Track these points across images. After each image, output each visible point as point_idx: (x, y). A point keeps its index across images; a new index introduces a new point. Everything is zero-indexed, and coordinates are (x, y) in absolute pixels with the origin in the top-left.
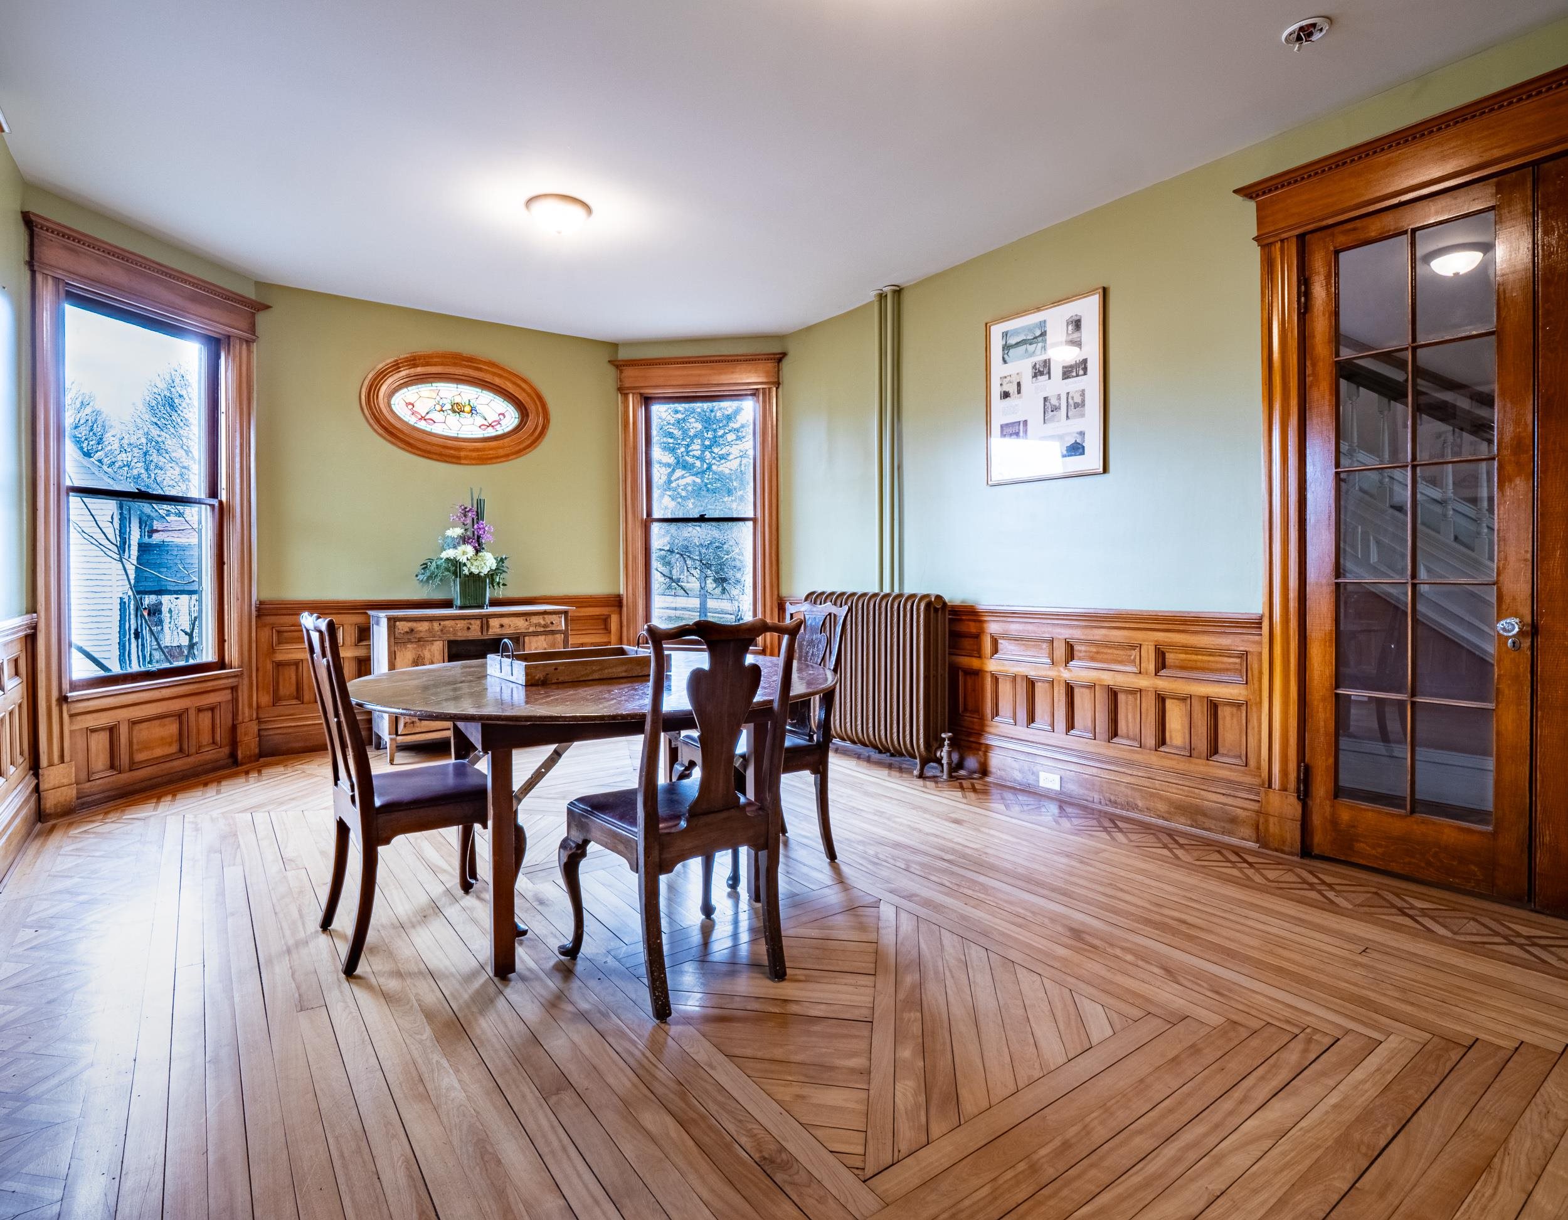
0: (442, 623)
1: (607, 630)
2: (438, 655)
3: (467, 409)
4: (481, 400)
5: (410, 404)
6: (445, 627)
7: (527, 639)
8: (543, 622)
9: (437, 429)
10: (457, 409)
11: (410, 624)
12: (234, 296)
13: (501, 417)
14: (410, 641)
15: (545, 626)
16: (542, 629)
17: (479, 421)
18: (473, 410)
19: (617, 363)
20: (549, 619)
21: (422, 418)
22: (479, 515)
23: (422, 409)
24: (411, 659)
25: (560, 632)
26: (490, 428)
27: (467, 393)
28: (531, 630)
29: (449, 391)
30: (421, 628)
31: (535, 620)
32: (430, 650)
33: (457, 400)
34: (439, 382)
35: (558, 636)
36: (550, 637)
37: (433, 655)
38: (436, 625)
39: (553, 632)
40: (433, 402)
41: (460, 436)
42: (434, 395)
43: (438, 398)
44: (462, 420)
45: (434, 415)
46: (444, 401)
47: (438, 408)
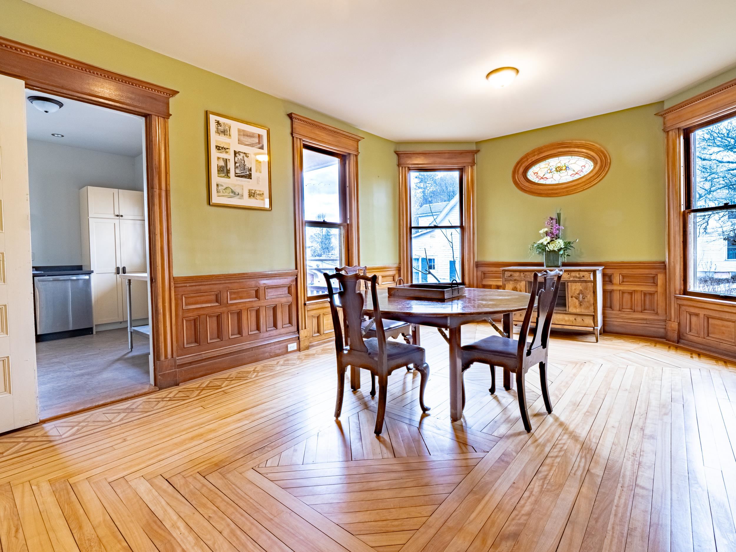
0: (525, 273)
1: (655, 284)
2: (523, 288)
3: (564, 168)
4: (571, 162)
5: (536, 173)
6: (526, 275)
7: (569, 284)
8: (578, 276)
9: (548, 182)
10: (559, 169)
11: (510, 273)
12: (465, 151)
13: (583, 167)
14: (511, 280)
15: (579, 278)
16: (578, 279)
17: (570, 172)
18: (567, 168)
19: (660, 114)
20: (582, 274)
21: (542, 178)
22: (558, 221)
23: (541, 174)
24: (512, 288)
25: (591, 281)
26: (577, 175)
27: (563, 160)
28: (571, 279)
29: (554, 162)
30: (515, 275)
31: (573, 274)
32: (519, 285)
33: (559, 165)
34: (548, 159)
35: (589, 284)
36: (584, 284)
37: (521, 287)
38: (522, 274)
39: (586, 282)
40: (546, 169)
41: (560, 182)
42: (547, 166)
43: (549, 167)
44: (561, 175)
45: (547, 176)
46: (552, 167)
47: (549, 171)
